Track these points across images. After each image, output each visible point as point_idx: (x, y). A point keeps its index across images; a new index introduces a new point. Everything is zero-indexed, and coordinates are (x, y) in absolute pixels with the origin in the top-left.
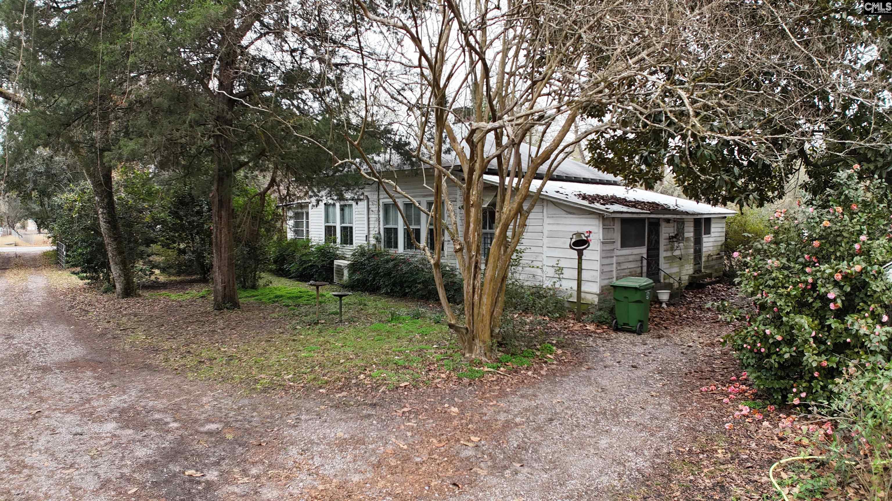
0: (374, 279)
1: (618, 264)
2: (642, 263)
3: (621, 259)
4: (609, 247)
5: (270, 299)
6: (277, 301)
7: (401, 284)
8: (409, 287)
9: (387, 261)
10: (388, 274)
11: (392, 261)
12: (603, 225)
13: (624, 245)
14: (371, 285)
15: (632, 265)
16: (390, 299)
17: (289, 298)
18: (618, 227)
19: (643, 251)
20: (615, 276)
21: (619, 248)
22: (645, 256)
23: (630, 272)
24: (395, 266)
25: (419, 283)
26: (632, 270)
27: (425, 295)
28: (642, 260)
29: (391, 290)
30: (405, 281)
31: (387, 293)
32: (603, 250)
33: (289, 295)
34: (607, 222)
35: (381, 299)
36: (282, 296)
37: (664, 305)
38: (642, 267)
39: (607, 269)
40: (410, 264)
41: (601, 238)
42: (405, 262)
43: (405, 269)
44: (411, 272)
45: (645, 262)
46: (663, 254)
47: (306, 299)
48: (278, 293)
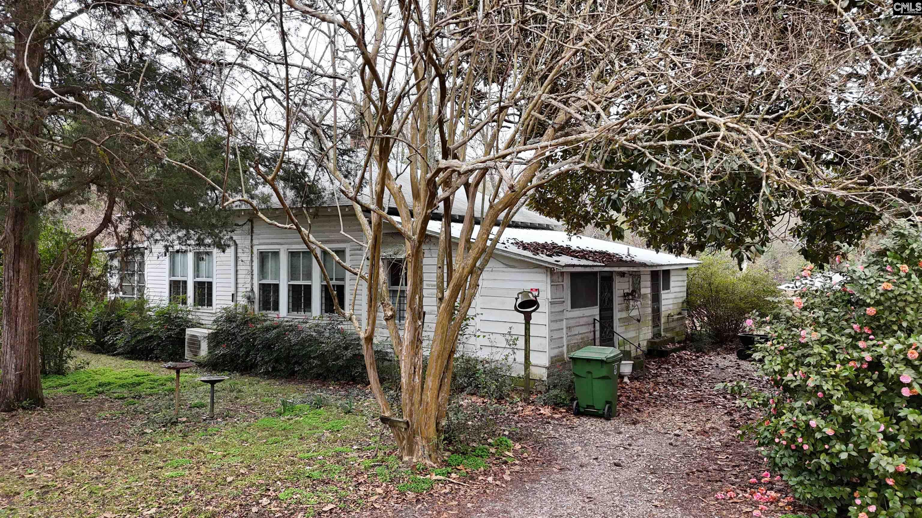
0: (247, 354)
1: (569, 328)
2: (594, 327)
3: (572, 323)
4: (558, 308)
5: (90, 389)
6: (102, 393)
7: (287, 359)
8: (300, 364)
9: (267, 329)
10: (268, 346)
11: (275, 328)
12: (552, 281)
13: (574, 306)
14: (243, 361)
15: (584, 330)
16: (272, 381)
17: (122, 386)
18: (567, 282)
19: (595, 311)
20: (565, 344)
21: (569, 308)
22: (598, 318)
23: (582, 339)
24: (278, 337)
25: (314, 358)
26: (583, 336)
27: (321, 374)
28: (594, 323)
29: (273, 368)
30: (294, 356)
31: (267, 373)
32: (552, 312)
33: (121, 382)
34: (555, 277)
35: (259, 382)
36: (109, 384)
37: (626, 380)
38: (594, 332)
39: (556, 335)
40: (300, 332)
41: (549, 297)
42: (293, 329)
43: (294, 340)
44: (303, 343)
45: (598, 325)
46: (618, 315)
47: (149, 386)
48: (103, 380)
